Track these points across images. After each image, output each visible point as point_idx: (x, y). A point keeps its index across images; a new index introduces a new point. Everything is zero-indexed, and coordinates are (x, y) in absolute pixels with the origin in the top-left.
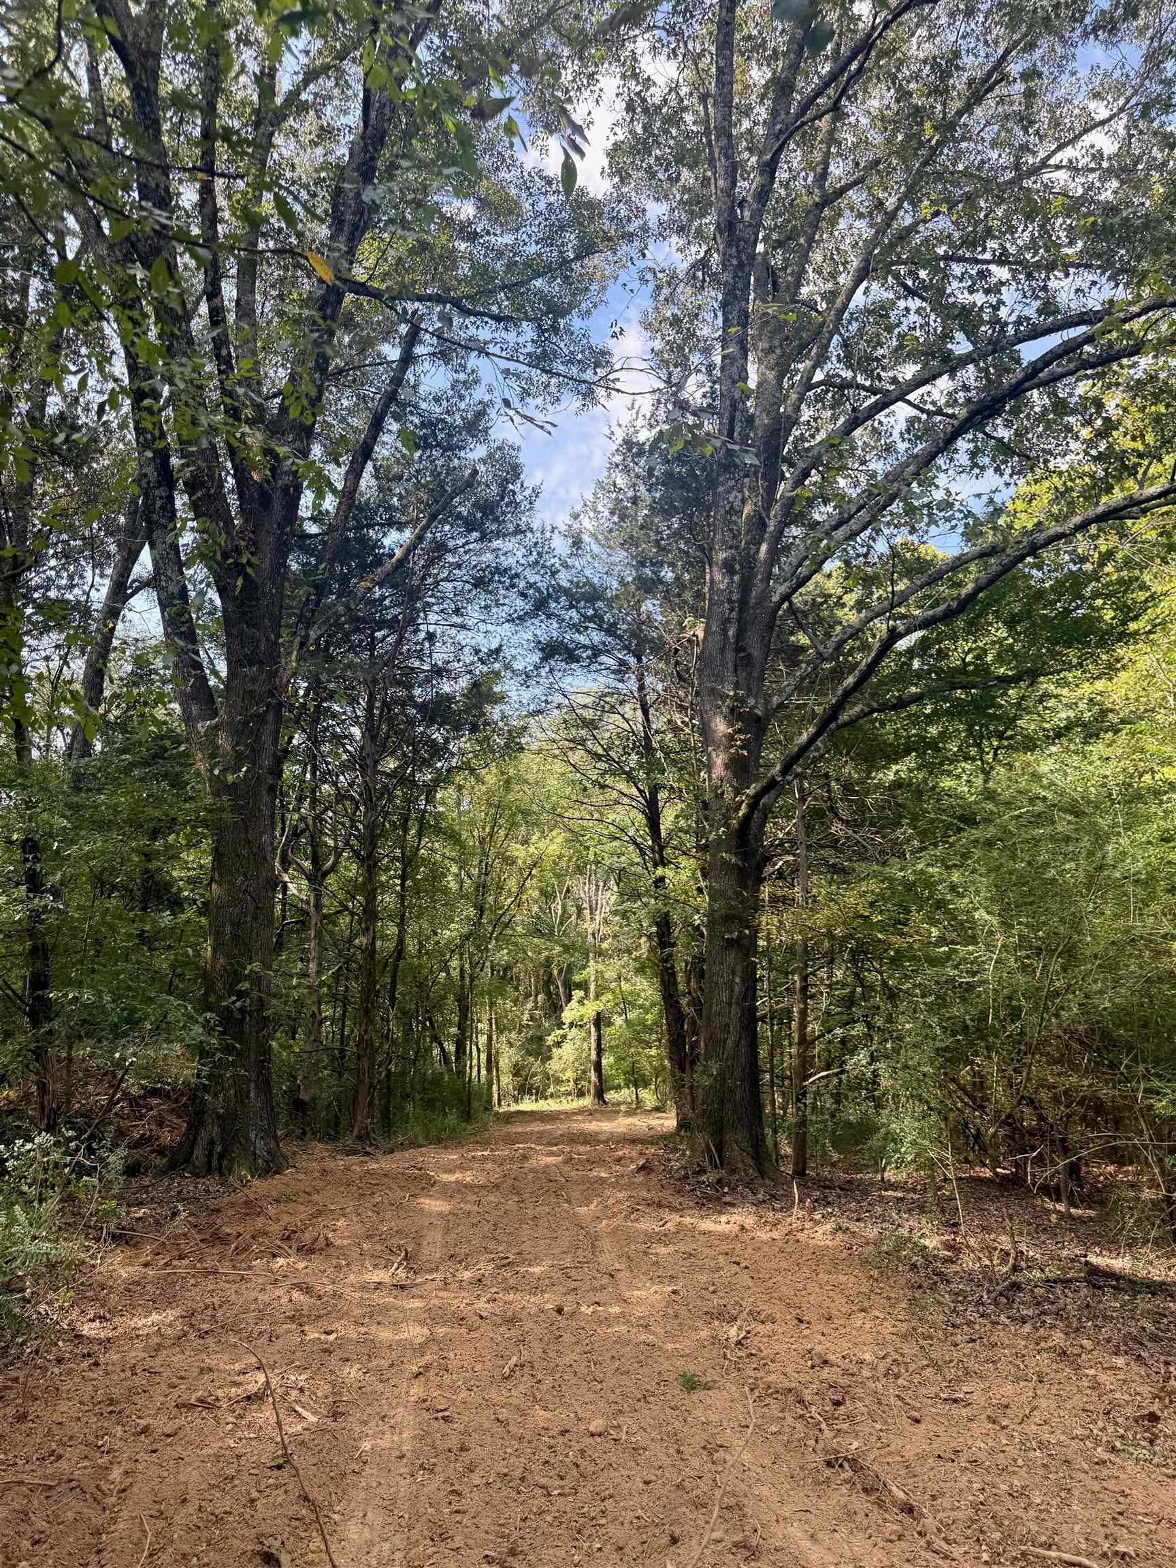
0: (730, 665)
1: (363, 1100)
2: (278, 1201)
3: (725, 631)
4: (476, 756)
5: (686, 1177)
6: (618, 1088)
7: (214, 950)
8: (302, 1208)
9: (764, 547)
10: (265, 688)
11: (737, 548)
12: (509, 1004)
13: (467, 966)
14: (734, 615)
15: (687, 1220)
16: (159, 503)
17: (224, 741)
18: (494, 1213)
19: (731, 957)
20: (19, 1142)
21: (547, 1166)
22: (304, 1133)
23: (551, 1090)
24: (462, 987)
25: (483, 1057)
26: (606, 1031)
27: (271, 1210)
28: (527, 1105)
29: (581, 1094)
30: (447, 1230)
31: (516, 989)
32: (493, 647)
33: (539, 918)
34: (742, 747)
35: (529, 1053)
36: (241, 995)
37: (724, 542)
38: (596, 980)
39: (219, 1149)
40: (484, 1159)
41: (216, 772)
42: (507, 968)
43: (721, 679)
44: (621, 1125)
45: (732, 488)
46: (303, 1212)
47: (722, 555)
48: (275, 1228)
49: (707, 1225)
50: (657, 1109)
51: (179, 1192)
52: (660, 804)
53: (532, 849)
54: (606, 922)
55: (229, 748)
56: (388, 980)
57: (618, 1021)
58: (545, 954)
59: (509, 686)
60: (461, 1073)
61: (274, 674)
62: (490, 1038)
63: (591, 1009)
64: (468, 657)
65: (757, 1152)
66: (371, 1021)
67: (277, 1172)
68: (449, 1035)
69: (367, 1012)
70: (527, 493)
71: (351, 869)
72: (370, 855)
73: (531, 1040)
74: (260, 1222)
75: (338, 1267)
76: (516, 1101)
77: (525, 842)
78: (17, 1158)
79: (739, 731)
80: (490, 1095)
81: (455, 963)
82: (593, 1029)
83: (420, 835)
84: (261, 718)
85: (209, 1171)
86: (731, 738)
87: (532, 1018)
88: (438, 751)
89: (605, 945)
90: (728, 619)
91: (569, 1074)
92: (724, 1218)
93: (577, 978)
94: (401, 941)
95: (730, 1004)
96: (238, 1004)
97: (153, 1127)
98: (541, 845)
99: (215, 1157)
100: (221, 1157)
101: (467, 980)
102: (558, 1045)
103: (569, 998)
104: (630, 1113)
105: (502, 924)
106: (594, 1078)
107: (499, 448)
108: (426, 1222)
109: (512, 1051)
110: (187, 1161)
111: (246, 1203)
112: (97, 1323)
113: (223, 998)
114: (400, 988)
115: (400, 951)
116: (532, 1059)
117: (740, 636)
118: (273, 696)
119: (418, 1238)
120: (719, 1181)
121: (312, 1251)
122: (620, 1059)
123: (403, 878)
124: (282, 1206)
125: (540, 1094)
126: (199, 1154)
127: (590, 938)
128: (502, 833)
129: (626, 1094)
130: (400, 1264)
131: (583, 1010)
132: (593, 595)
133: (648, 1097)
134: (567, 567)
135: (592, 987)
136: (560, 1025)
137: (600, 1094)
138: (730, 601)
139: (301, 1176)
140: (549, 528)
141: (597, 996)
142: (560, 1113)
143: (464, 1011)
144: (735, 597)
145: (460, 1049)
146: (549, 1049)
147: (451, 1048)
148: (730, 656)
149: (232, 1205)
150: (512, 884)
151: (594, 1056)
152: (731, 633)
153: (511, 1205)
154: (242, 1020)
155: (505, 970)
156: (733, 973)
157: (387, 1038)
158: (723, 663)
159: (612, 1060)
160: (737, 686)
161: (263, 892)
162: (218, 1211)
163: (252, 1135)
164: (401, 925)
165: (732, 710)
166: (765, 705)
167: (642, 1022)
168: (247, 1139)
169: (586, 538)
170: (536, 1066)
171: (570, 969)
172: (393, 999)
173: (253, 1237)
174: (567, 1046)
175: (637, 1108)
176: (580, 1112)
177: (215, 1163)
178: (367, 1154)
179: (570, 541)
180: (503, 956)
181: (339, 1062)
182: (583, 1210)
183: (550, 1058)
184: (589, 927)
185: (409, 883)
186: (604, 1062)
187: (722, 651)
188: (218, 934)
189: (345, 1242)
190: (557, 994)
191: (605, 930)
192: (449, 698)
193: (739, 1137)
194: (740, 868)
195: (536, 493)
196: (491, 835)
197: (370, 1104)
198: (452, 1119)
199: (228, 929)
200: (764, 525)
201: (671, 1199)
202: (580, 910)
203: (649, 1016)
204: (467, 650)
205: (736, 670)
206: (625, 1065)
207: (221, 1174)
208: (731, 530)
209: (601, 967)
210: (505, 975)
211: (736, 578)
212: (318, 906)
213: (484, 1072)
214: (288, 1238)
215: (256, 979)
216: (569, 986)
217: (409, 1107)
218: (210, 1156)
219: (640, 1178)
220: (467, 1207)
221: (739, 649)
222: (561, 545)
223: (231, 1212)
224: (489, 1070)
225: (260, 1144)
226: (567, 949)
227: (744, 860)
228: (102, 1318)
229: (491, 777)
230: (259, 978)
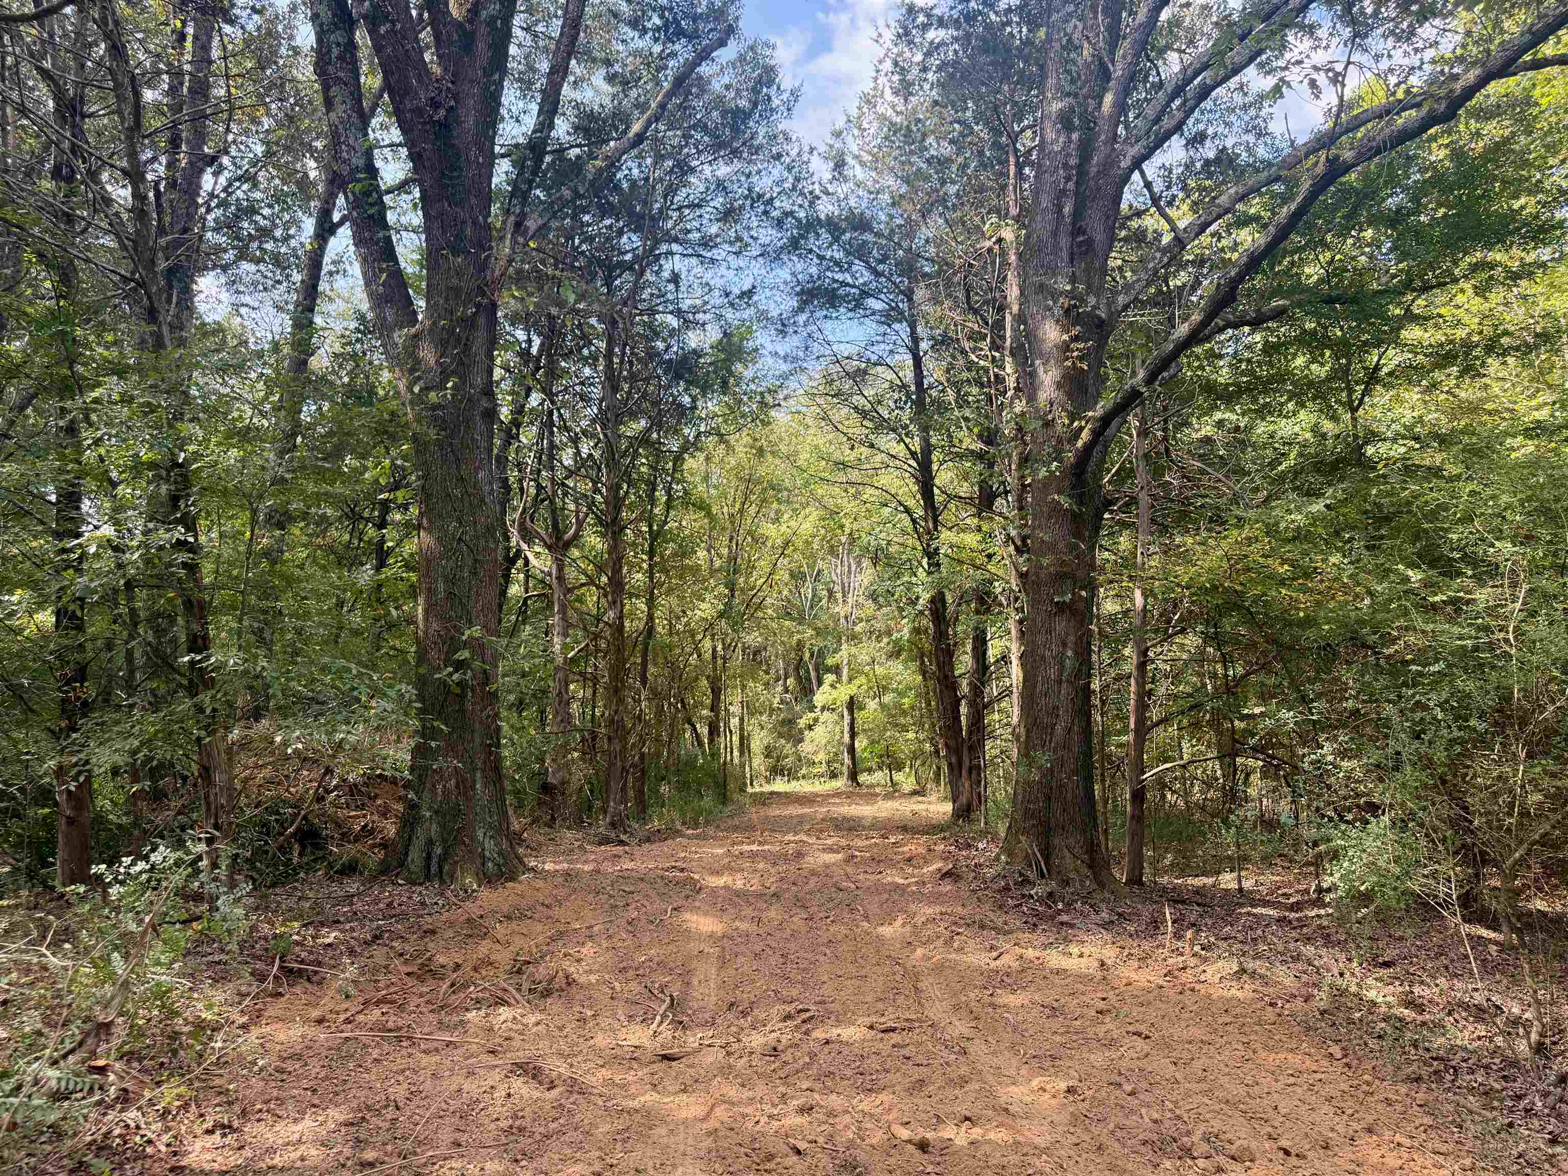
0: (1065, 255)
1: (615, 786)
2: (509, 918)
3: (1059, 208)
4: (725, 421)
5: (1007, 889)
6: (870, 770)
7: (426, 612)
8: (539, 927)
9: (1109, 98)
10: (473, 284)
11: (1076, 95)
12: (760, 688)
13: (719, 648)
14: (1071, 185)
15: (1030, 953)
16: (335, 52)
17: (428, 354)
18: (778, 934)
19: (1061, 625)
20: (127, 860)
21: (827, 866)
22: (553, 819)
23: (803, 771)
24: (715, 669)
25: (736, 739)
26: (859, 716)
27: (500, 930)
28: (780, 785)
29: (834, 776)
30: (723, 963)
31: (767, 673)
32: (745, 288)
33: (789, 601)
34: (1081, 359)
35: (781, 735)
36: (460, 665)
37: (1059, 88)
38: (849, 664)
39: (439, 851)
40: (753, 856)
41: (416, 389)
42: (757, 652)
43: (1053, 271)
44: (884, 809)
45: (1070, 15)
46: (540, 931)
47: (1056, 106)
48: (503, 957)
49: (1055, 959)
50: (915, 793)
51: (390, 905)
52: (935, 467)
53: (783, 528)
54: (858, 605)
55: (432, 362)
56: (639, 661)
57: (872, 705)
58: (797, 637)
59: (763, 339)
60: (715, 755)
61: (483, 267)
62: (742, 720)
63: (844, 693)
64: (716, 299)
65: (1092, 859)
66: (621, 701)
67: (512, 879)
68: (701, 718)
69: (616, 691)
70: (785, 96)
71: (594, 541)
72: (615, 520)
73: (783, 723)
74: (484, 948)
75: (583, 1020)
76: (768, 781)
77: (776, 520)
78: (122, 883)
79: (1076, 339)
80: (745, 777)
81: (707, 644)
82: (846, 713)
83: (669, 506)
84: (469, 323)
85: (428, 877)
86: (1065, 348)
87: (782, 702)
88: (682, 413)
89: (858, 629)
90: (1063, 192)
91: (821, 756)
92: (1074, 949)
93: (830, 661)
94: (651, 617)
95: (1060, 682)
96: (456, 677)
97: (376, 818)
98: (792, 523)
99: (435, 860)
100: (442, 860)
101: (720, 662)
102: (810, 728)
103: (820, 683)
104: (889, 796)
105: (754, 606)
106: (847, 761)
107: (752, 48)
108: (694, 947)
109: (764, 733)
110: (401, 864)
111: (468, 920)
112: (217, 1137)
113: (438, 669)
114: (652, 669)
115: (650, 631)
116: (783, 741)
117: (1077, 214)
118: (484, 294)
119: (686, 976)
120: (1051, 895)
121: (547, 993)
122: (872, 742)
123: (651, 553)
124: (514, 925)
125: (791, 774)
126: (415, 856)
127: (842, 620)
128: (753, 510)
129: (879, 777)
130: (664, 1016)
131: (835, 693)
132: (861, 224)
133: (906, 780)
134: (827, 193)
135: (845, 671)
136: (812, 708)
137: (853, 776)
138: (1066, 166)
139: (540, 884)
140: (807, 149)
141: (850, 680)
142: (817, 795)
143: (716, 692)
144: (1073, 162)
145: (714, 731)
146: (801, 732)
147: (704, 730)
148: (1064, 241)
149: (451, 924)
150: (764, 565)
151: (847, 738)
152: (1066, 210)
153: (797, 920)
154: (462, 697)
155: (755, 654)
156: (1064, 645)
157: (639, 718)
158: (1056, 249)
159: (865, 742)
160: (1073, 280)
161: (482, 542)
162: (433, 932)
163: (480, 834)
164: (651, 603)
165: (1067, 312)
166: (1109, 305)
167: (898, 706)
168: (473, 839)
169: (849, 160)
170: (788, 749)
171: (821, 654)
172: (644, 681)
173: (475, 969)
174: (819, 729)
175: (894, 793)
176: (837, 794)
177: (434, 869)
178: (622, 843)
179: (832, 165)
180: (753, 638)
181: (590, 744)
182: (886, 931)
183: (801, 740)
184: (839, 609)
185: (657, 559)
186: (857, 745)
187: (1055, 234)
188: (431, 592)
189: (593, 978)
190: (810, 680)
191: (857, 613)
192: (697, 353)
193: (1071, 841)
194: (1075, 516)
195: (795, 94)
196: (741, 511)
197: (624, 789)
198: (707, 802)
199: (441, 586)
200: (1106, 75)
201: (991, 915)
202: (831, 593)
203: (906, 700)
204: (717, 293)
205: (1072, 260)
206: (879, 748)
207: (442, 882)
208: (1068, 72)
209: (854, 650)
210: (755, 656)
211: (1075, 136)
212: (561, 578)
213: (736, 753)
214: (519, 971)
215: (478, 647)
216: (822, 669)
217: (664, 789)
218: (429, 857)
219: (947, 887)
220: (743, 926)
221: (1077, 230)
222: (821, 169)
223: (450, 933)
224: (742, 753)
225: (489, 844)
226: (818, 632)
227: (1081, 503)
228: (226, 1128)
229: (741, 442)
230: (482, 646)
